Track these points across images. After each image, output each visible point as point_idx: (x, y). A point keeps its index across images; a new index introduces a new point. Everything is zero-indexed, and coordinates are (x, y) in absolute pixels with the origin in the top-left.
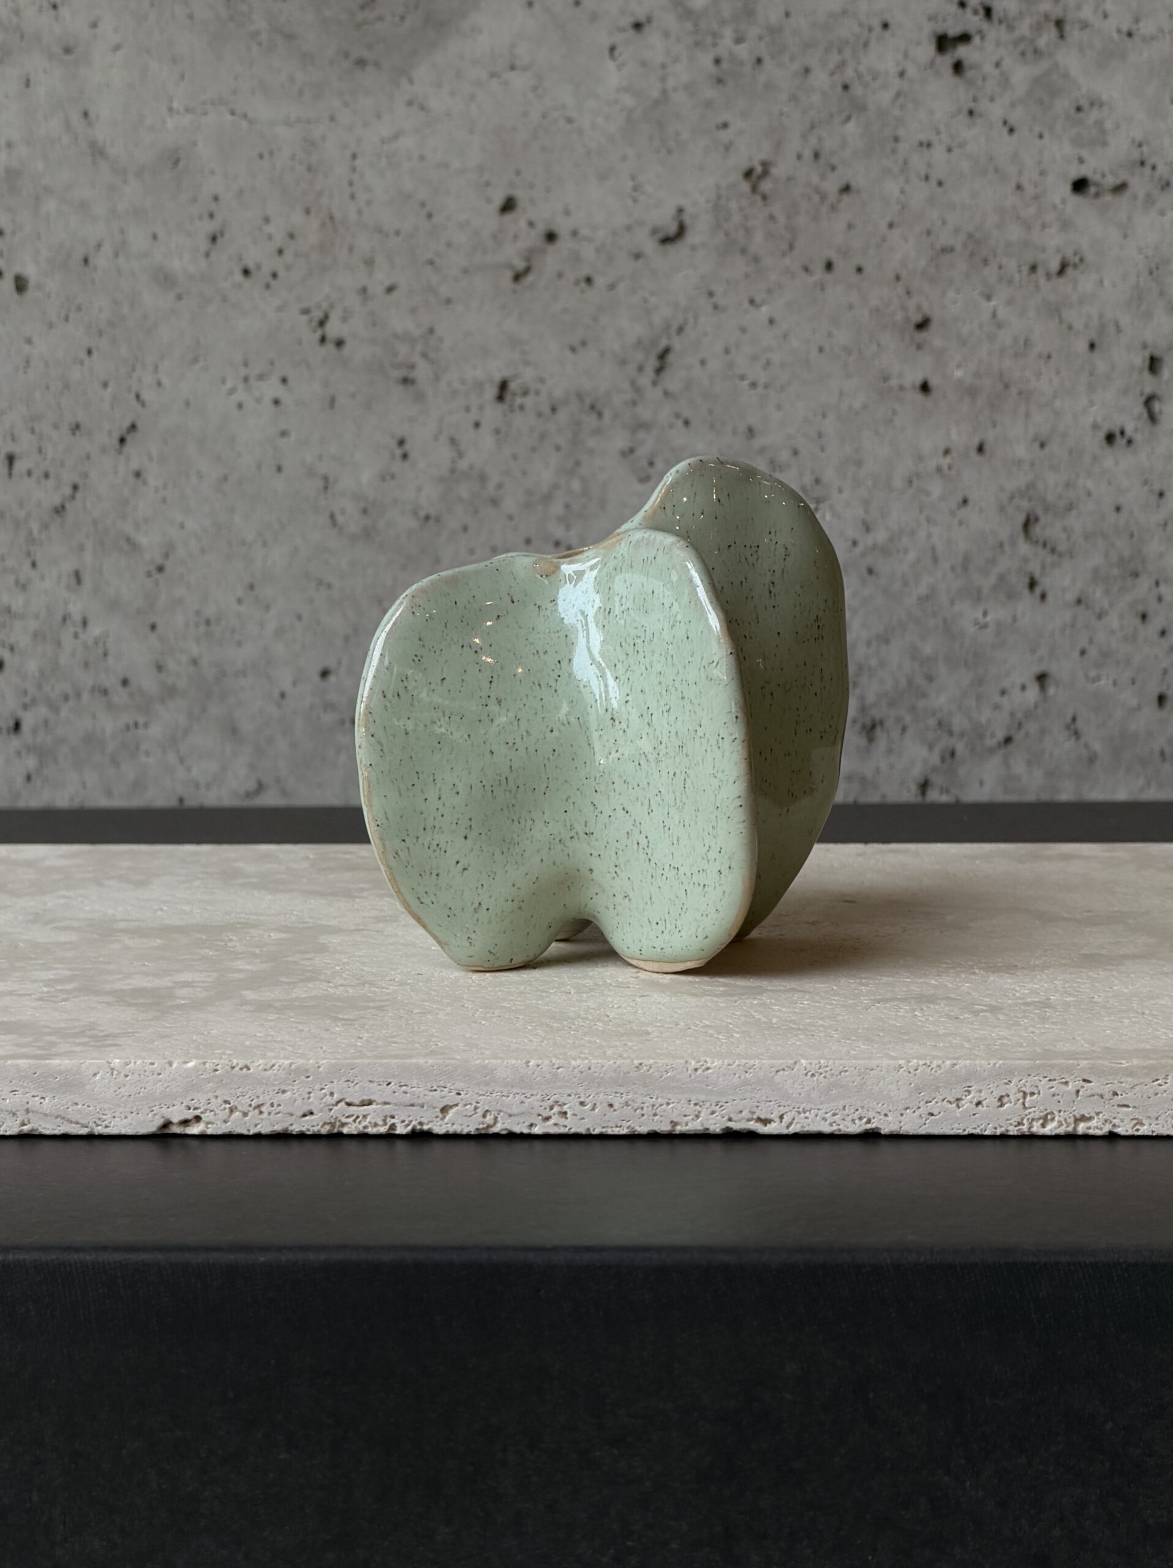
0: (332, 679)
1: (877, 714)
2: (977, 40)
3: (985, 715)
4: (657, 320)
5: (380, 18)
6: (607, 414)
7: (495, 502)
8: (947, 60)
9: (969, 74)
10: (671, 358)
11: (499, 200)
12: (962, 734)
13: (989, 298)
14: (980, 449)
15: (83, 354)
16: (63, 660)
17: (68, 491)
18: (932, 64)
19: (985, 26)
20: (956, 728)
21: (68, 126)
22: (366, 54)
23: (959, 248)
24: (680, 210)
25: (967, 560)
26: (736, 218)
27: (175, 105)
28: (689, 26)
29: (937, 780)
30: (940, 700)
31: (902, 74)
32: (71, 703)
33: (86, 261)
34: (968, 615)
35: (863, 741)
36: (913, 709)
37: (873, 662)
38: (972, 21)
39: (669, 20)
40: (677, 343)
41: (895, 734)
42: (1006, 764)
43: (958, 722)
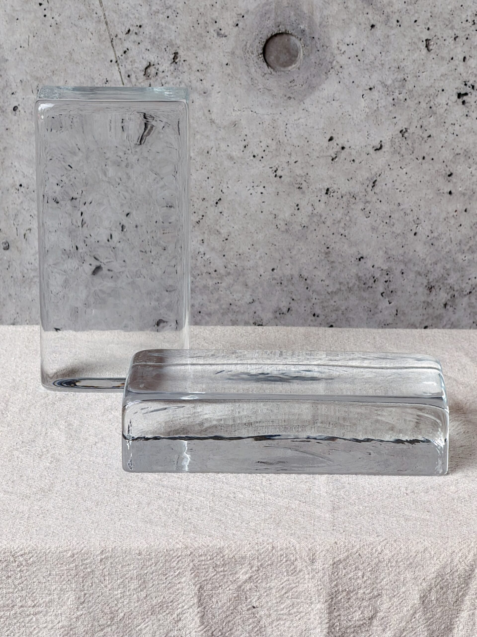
0: (275, 271)
1: (432, 284)
2: (469, 95)
3: (464, 285)
4: (373, 172)
5: (296, 85)
6: (357, 198)
7: (324, 223)
8: (461, 100)
9: (466, 104)
10: (377, 183)
11: (329, 138)
12: (457, 291)
13: (470, 168)
14: (466, 211)
15: (207, 179)
16: (198, 265)
17: (201, 217)
18: (456, 102)
19: (472, 91)
20: (455, 289)
21: (204, 114)
22: (291, 96)
23: (462, 153)
24: (381, 141)
25: (461, 241)
26: (397, 144)
27: (235, 109)
28: (386, 89)
29: (450, 303)
30: (451, 281)
31: (447, 104)
32: (200, 276)
33: (208, 153)
34: (460, 257)
35: (428, 292)
36: (443, 283)
37: (432, 270)
38: (468, 90)
39: (380, 87)
40: (378, 179)
41: (438, 290)
42: (470, 299)
43: (456, 287)
